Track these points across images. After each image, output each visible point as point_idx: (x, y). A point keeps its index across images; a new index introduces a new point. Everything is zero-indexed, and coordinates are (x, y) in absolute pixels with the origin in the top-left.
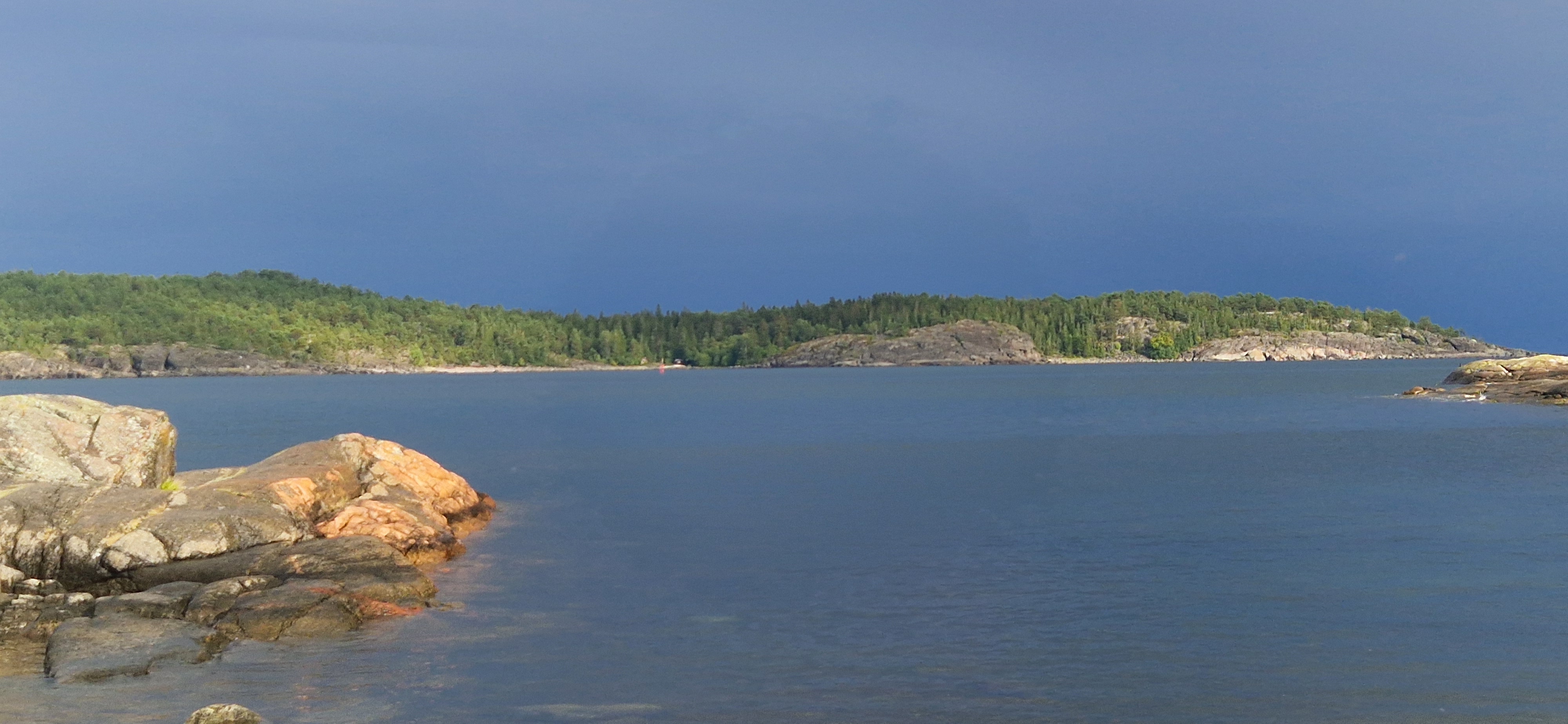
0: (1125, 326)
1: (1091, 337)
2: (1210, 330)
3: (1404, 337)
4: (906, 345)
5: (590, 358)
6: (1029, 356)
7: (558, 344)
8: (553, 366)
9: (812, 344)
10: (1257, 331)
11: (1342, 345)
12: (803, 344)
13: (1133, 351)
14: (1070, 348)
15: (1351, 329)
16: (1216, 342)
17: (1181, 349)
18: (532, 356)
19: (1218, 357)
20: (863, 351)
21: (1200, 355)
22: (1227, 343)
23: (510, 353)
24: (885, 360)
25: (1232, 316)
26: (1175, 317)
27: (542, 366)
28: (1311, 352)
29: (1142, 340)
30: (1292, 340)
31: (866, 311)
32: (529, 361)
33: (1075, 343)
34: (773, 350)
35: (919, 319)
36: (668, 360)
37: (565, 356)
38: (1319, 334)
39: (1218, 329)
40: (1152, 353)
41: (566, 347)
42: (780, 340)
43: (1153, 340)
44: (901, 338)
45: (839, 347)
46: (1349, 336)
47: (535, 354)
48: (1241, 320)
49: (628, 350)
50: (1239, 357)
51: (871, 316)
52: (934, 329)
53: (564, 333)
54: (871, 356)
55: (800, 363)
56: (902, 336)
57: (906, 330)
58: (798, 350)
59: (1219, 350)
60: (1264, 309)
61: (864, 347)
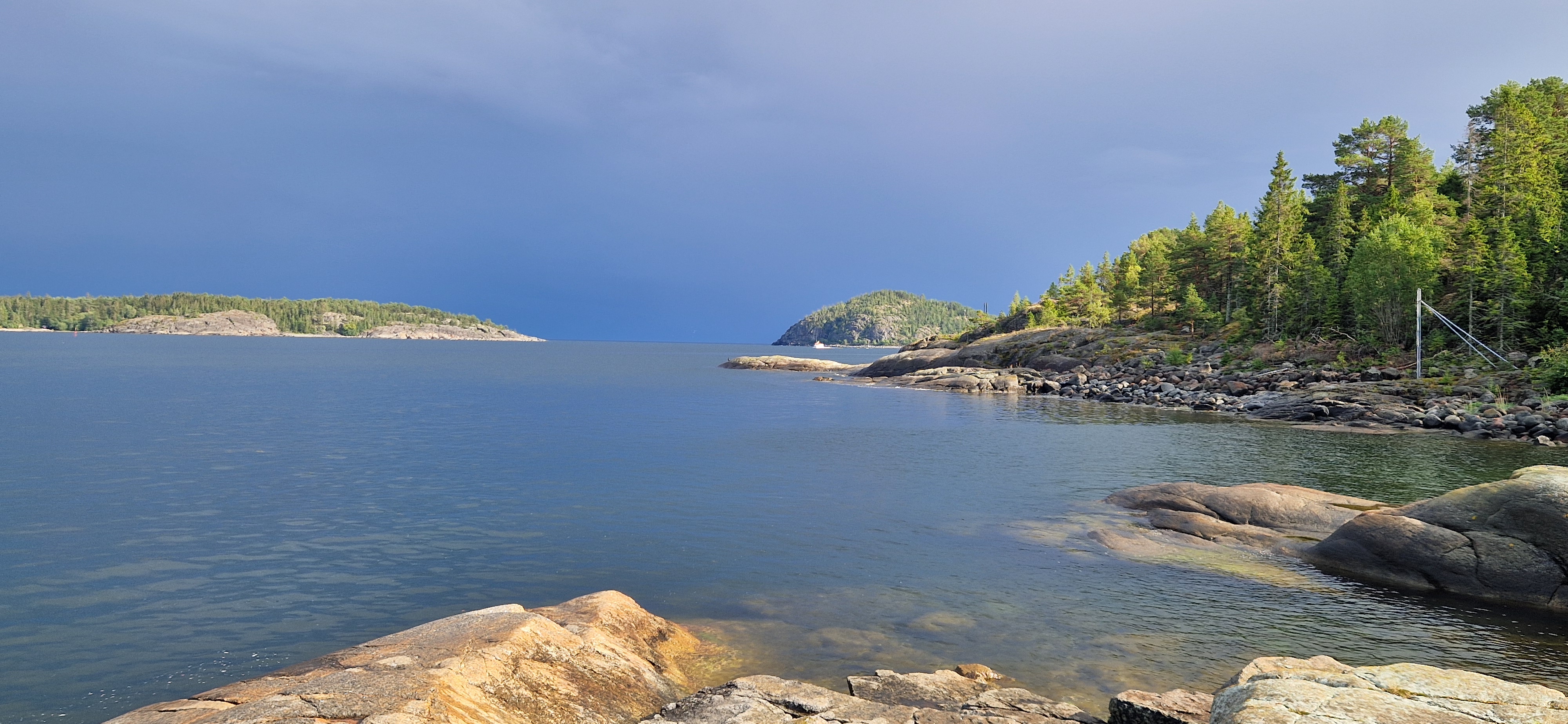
0: (328, 317)
1: (309, 323)
2: (376, 322)
3: (478, 329)
4: (198, 322)
6: (274, 331)
9: (137, 319)
10: (401, 323)
11: (447, 332)
12: (130, 319)
13: (333, 331)
14: (296, 328)
15: (451, 323)
16: (379, 328)
17: (360, 331)
19: (381, 336)
20: (170, 325)
21: (370, 334)
22: (385, 328)
24: (185, 331)
25: (387, 315)
26: (356, 313)
28: (431, 334)
29: (338, 325)
30: (422, 328)
33: (299, 325)
34: (110, 322)
35: (205, 308)
36: (37, 326)
38: (435, 325)
39: (380, 321)
40: (344, 332)
42: (115, 317)
43: (344, 325)
45: (154, 322)
46: (450, 327)
48: (393, 316)
49: (9, 319)
50: (393, 336)
51: (174, 305)
52: (215, 315)
54: (176, 328)
55: (129, 330)
56: (195, 317)
57: (197, 314)
58: (127, 323)
59: (381, 332)
60: (405, 311)
61: (171, 323)
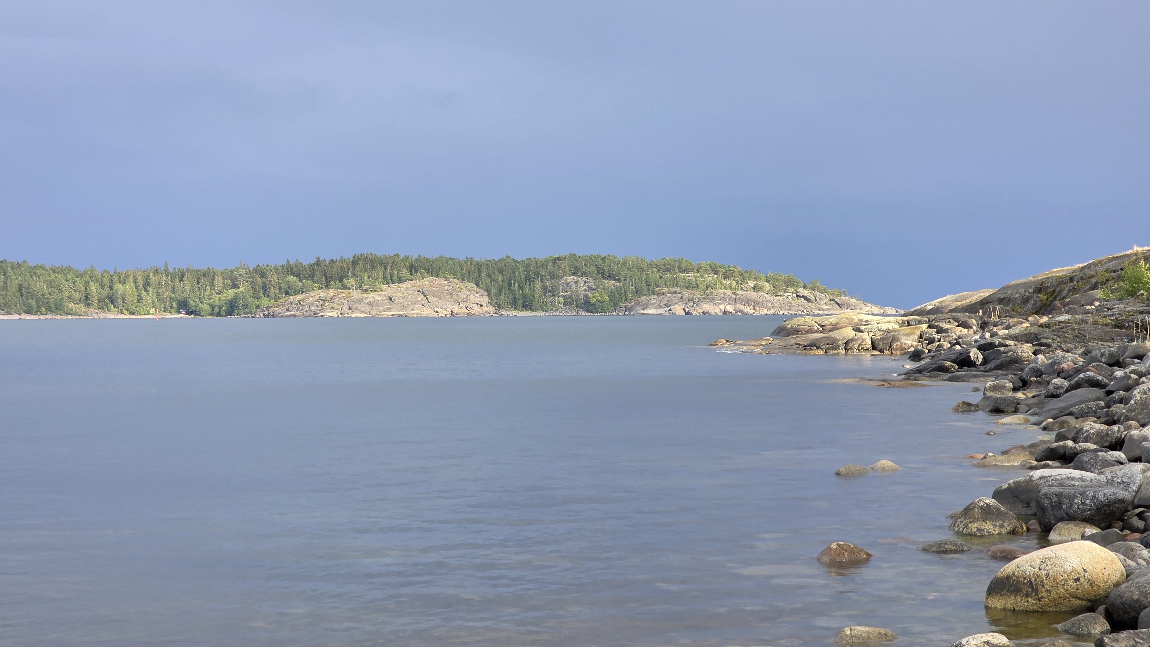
0: (567, 284)
1: (538, 294)
2: (639, 289)
3: (797, 296)
4: (379, 298)
5: (105, 308)
6: (485, 309)
7: (77, 296)
8: (71, 315)
9: (299, 297)
10: (678, 290)
11: (748, 302)
12: (291, 297)
13: (574, 306)
14: (520, 303)
15: (756, 289)
16: (644, 299)
17: (615, 305)
18: (53, 306)
19: (645, 312)
20: (342, 304)
21: (629, 309)
22: (653, 299)
23: (33, 303)
24: (362, 312)
25: (658, 277)
26: (611, 277)
27: (61, 315)
28: (722, 307)
29: (582, 297)
30: (707, 298)
31: (346, 269)
32: (50, 311)
33: (525, 298)
34: (265, 302)
35: (392, 276)
36: (173, 311)
37: (82, 305)
38: (729, 292)
39: (646, 288)
40: (590, 308)
41: (83, 298)
42: (271, 294)
43: (590, 295)
44: (376, 293)
45: (322, 300)
46: (753, 295)
47: (56, 304)
48: (666, 281)
49: (138, 302)
50: (664, 312)
51: (350, 274)
52: (404, 286)
53: (81, 285)
55: (288, 313)
56: (376, 291)
57: (379, 285)
58: (287, 303)
59: (646, 306)
60: (685, 271)
61: (343, 301)
